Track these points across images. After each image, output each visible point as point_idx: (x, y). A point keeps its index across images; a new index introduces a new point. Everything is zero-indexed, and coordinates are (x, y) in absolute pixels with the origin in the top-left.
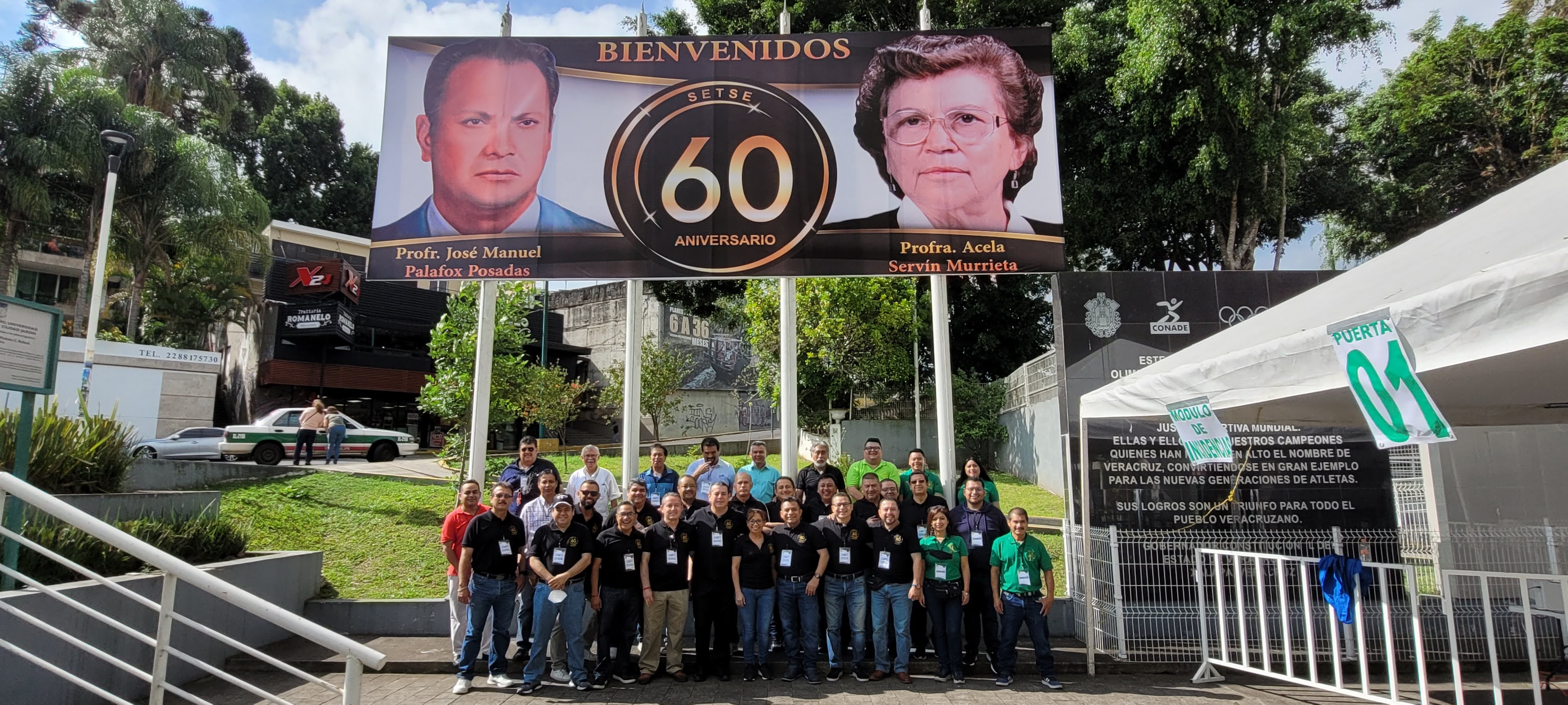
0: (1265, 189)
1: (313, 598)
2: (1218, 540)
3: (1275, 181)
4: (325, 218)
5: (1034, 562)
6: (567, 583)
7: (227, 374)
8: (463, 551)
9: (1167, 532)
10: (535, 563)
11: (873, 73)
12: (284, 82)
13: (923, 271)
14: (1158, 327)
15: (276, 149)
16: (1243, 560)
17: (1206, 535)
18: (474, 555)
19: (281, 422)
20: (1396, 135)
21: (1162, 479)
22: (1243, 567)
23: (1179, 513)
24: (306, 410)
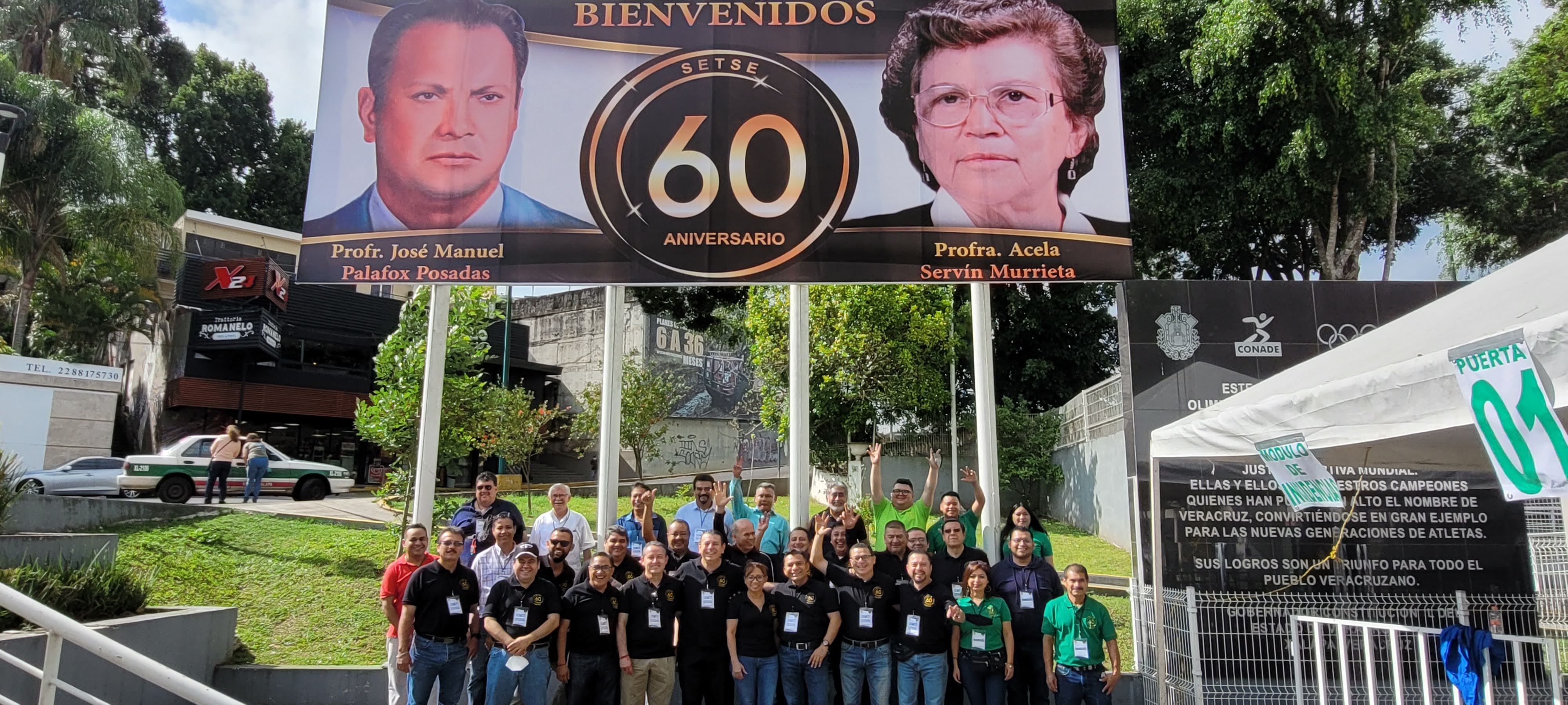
0: (1371, 183)
1: (224, 664)
2: (1318, 606)
3: (1383, 172)
4: (248, 209)
5: (1094, 630)
6: (530, 648)
7: (130, 393)
8: (404, 609)
9: (1256, 595)
10: (491, 625)
11: (903, 41)
12: (203, 46)
13: (962, 278)
14: (1244, 348)
15: (192, 126)
16: (1348, 630)
17: (1303, 599)
18: (417, 614)
19: (192, 451)
20: (1529, 118)
21: (1249, 531)
22: (1348, 638)
23: (1270, 572)
24: (219, 438)
